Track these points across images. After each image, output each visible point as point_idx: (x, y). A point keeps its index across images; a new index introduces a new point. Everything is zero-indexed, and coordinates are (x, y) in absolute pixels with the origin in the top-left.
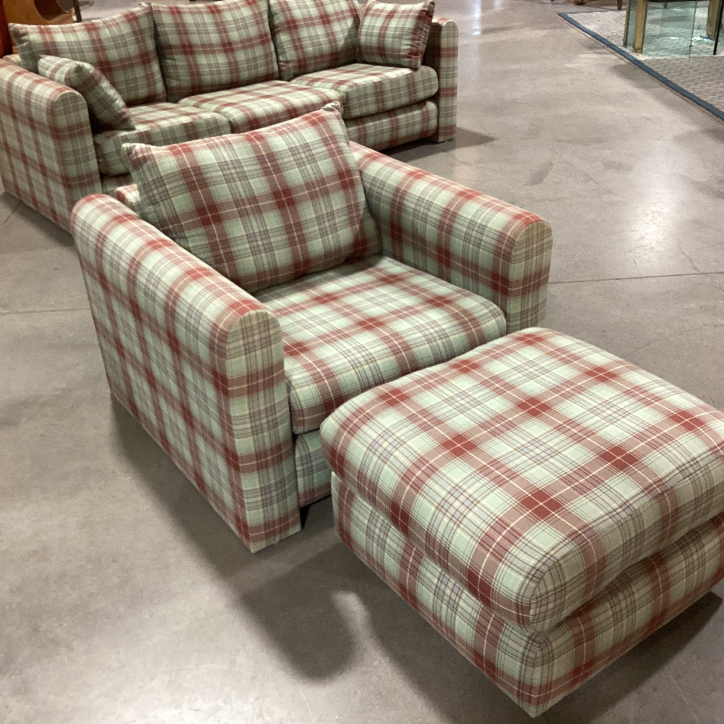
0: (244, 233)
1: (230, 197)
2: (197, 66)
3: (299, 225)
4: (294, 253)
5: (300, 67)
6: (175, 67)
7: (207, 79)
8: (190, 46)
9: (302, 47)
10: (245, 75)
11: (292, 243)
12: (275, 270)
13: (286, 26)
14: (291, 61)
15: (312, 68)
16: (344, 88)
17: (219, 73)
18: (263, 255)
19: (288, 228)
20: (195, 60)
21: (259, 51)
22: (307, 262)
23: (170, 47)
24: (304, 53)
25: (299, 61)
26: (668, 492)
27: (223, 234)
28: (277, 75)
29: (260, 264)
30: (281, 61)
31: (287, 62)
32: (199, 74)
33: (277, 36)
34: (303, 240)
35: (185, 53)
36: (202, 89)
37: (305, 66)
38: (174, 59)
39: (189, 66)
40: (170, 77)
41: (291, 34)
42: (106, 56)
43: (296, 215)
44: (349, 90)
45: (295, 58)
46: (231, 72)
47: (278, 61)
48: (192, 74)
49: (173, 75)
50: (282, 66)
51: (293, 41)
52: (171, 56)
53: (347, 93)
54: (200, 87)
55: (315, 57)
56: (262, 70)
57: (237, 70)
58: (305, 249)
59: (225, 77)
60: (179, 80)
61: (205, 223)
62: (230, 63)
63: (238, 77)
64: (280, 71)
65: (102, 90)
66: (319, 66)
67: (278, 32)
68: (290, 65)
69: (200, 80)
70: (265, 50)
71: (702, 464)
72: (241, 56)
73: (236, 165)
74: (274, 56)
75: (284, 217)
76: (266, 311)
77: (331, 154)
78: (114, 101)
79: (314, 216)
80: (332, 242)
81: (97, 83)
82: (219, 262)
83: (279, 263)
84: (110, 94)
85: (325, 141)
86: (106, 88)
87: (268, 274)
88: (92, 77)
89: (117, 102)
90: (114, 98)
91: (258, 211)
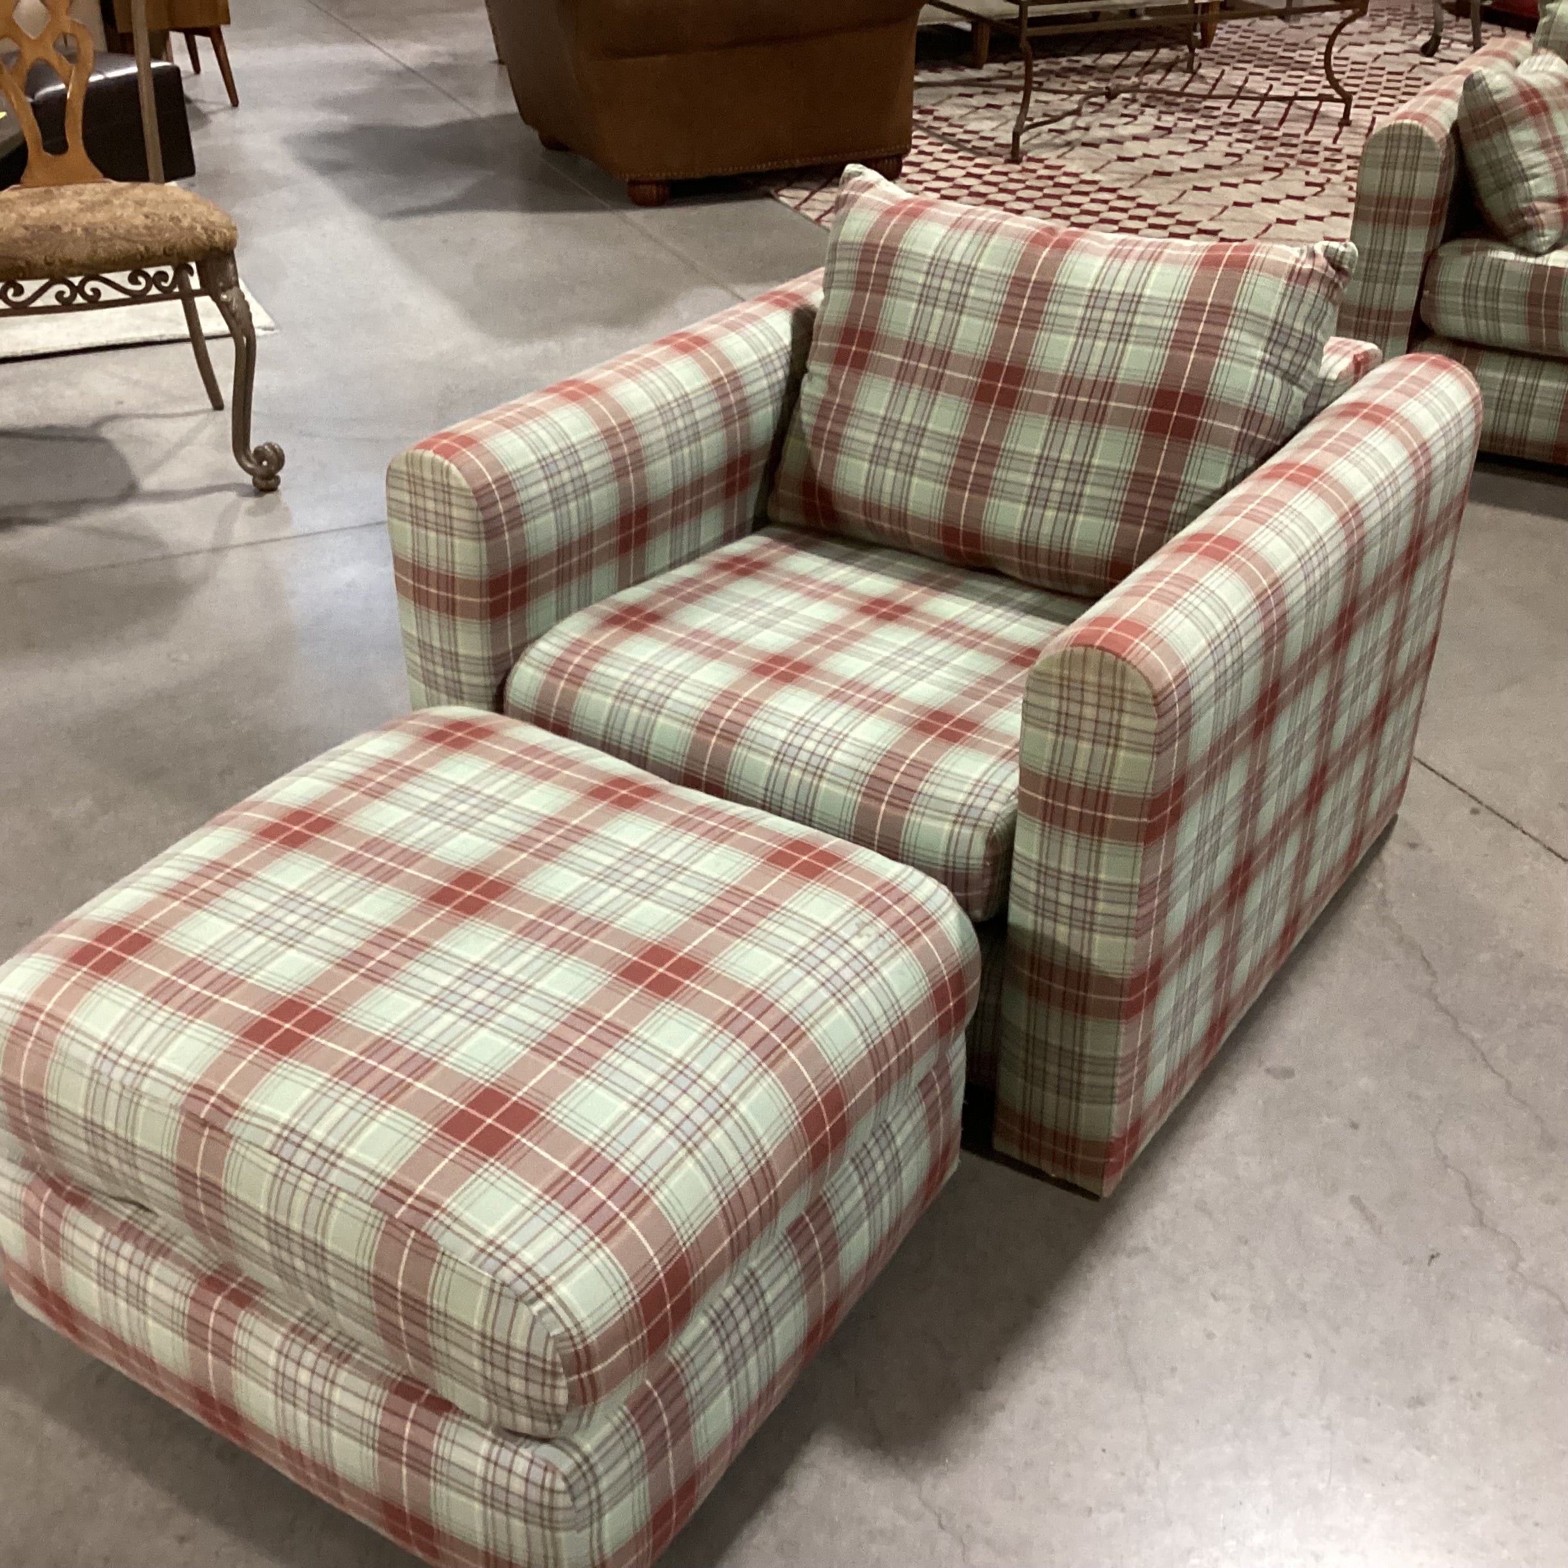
0: (882, 413)
3: (992, 453)
4: (952, 504)
11: (956, 481)
12: (900, 517)
18: (890, 472)
19: (966, 448)
22: (974, 538)
26: (215, 1134)
27: (849, 395)
29: (877, 486)
34: (982, 487)
43: (1000, 426)
58: (977, 508)
61: (841, 359)
65: (1509, 144)
73: (960, 276)
75: (974, 422)
76: (453, 468)
77: (1180, 342)
78: (1527, 179)
79: (1037, 451)
80: (1046, 529)
81: (1503, 127)
82: (817, 442)
83: (911, 505)
84: (1521, 158)
85: (1191, 309)
86: (1522, 145)
87: (885, 514)
88: (1495, 109)
89: (1532, 182)
90: (1529, 173)
91: (936, 383)
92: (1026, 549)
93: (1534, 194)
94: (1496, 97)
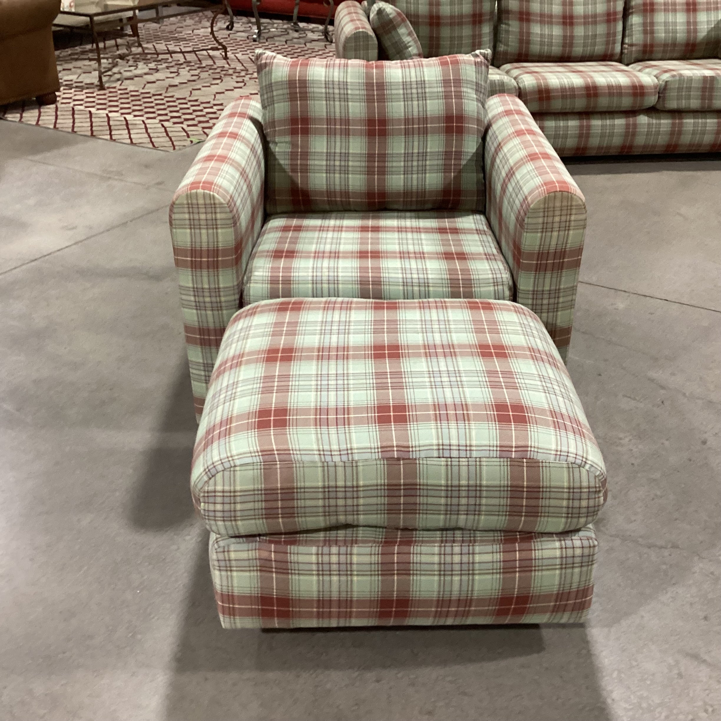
0: (325, 151)
1: (325, 114)
2: (529, 34)
3: (383, 157)
4: (370, 182)
5: (644, 52)
6: (507, 32)
7: (535, 48)
8: (528, 14)
9: (652, 32)
10: (578, 50)
11: (370, 172)
12: (346, 194)
13: (642, 8)
14: (636, 45)
15: (660, 55)
16: (666, 77)
17: (550, 44)
18: (337, 175)
19: (370, 157)
20: (528, 28)
21: (601, 29)
22: (383, 194)
23: (508, 12)
24: (653, 38)
25: (645, 46)
26: (406, 461)
27: (305, 146)
28: (617, 58)
29: (332, 183)
30: (626, 44)
31: (631, 45)
32: (528, 42)
33: (630, 17)
34: (382, 171)
35: (521, 20)
36: (529, 58)
37: (651, 52)
38: (508, 25)
39: (521, 33)
40: (500, 42)
41: (645, 17)
42: (438, 11)
43: (383, 145)
44: (670, 79)
45: (641, 42)
46: (564, 45)
47: (623, 43)
48: (521, 41)
49: (503, 40)
50: (625, 48)
51: (644, 24)
52: (506, 22)
53: (667, 82)
54: (527, 55)
55: (665, 45)
56: (599, 49)
57: (571, 45)
58: (382, 181)
59: (556, 50)
60: (508, 45)
61: (294, 132)
62: (565, 37)
63: (570, 52)
64: (622, 53)
65: (399, 35)
66: (668, 55)
67: (632, 13)
68: (634, 49)
69: (528, 48)
70: (609, 29)
71: (474, 454)
72: (579, 31)
73: (342, 86)
74: (619, 37)
75: (371, 145)
76: (215, 194)
77: (447, 96)
78: (407, 48)
79: (403, 151)
80: (415, 183)
81: (395, 28)
82: (294, 170)
83: (351, 188)
84: (404, 40)
85: (446, 82)
86: (403, 34)
87: (338, 195)
88: (391, 21)
89: (410, 49)
90: (408, 45)
91: (347, 133)
92: (407, 194)
93: (412, 53)
94: (391, 16)
